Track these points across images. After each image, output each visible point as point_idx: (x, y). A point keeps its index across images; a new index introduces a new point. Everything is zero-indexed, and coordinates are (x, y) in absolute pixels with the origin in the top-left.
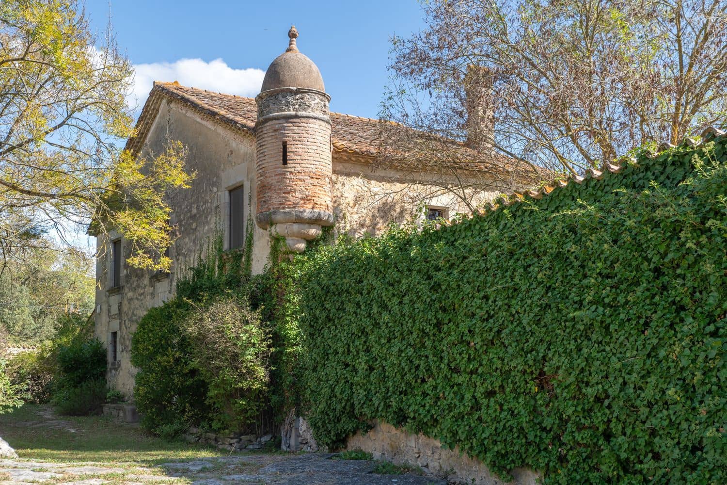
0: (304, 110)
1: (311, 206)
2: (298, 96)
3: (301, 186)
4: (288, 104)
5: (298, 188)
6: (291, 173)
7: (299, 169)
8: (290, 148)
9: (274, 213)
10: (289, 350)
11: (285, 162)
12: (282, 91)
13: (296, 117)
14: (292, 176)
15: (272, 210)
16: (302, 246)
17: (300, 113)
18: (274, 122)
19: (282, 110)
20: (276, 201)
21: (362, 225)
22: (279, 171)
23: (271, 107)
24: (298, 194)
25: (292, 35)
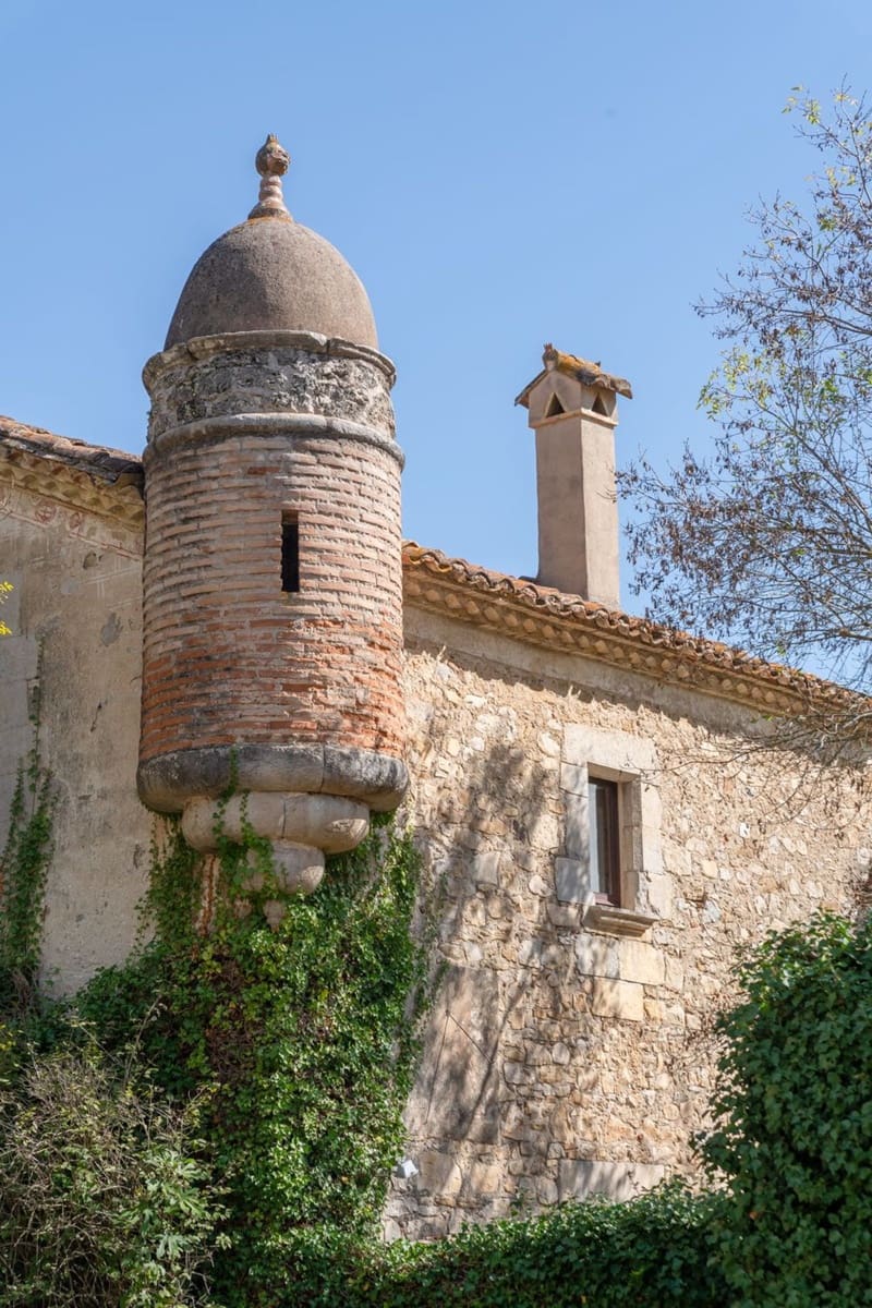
0: (350, 413)
1: (369, 740)
2: (330, 367)
3: (341, 668)
4: (298, 387)
5: (333, 674)
6: (311, 620)
7: (337, 611)
8: (310, 536)
9: (251, 754)
10: (276, 1241)
11: (291, 580)
12: (281, 341)
13: (329, 433)
14: (314, 634)
15: (240, 744)
16: (316, 874)
17: (342, 423)
18: (250, 442)
19: (276, 406)
20: (254, 710)
21: (446, 818)
22: (268, 609)
23: (237, 389)
24: (332, 697)
25: (269, 164)
